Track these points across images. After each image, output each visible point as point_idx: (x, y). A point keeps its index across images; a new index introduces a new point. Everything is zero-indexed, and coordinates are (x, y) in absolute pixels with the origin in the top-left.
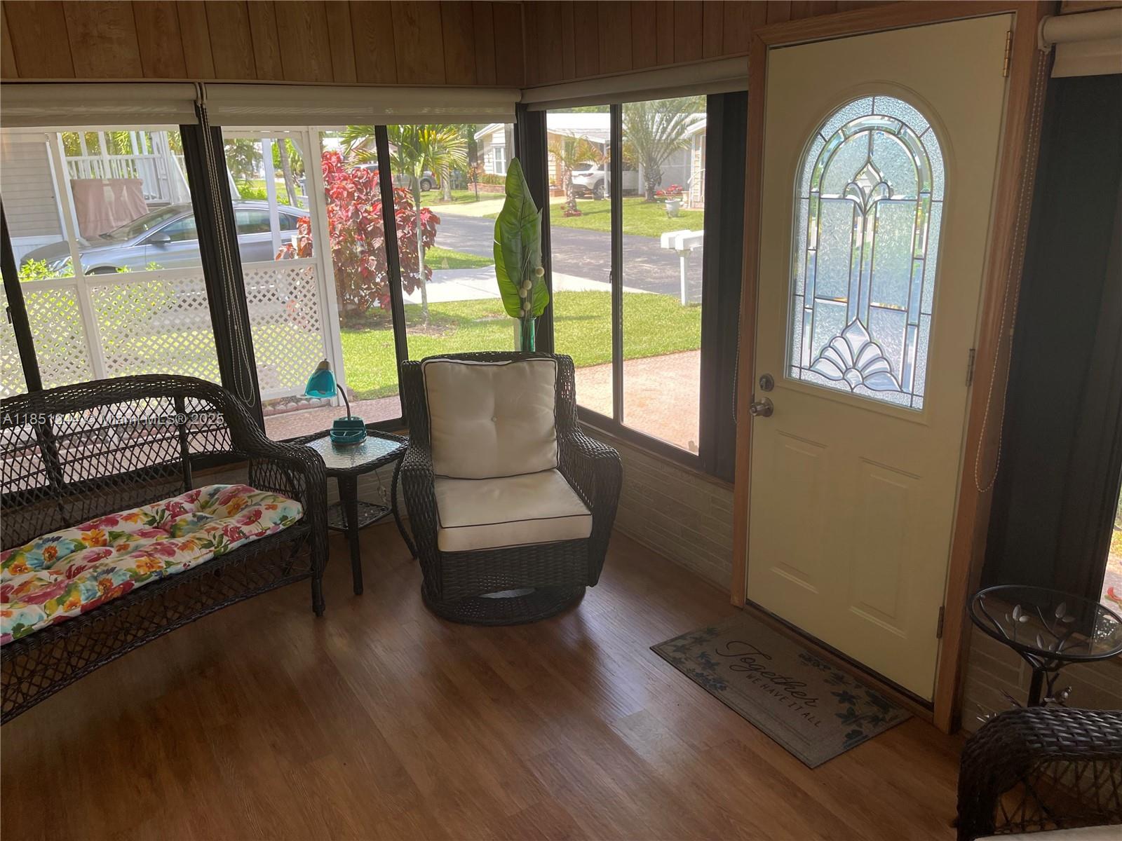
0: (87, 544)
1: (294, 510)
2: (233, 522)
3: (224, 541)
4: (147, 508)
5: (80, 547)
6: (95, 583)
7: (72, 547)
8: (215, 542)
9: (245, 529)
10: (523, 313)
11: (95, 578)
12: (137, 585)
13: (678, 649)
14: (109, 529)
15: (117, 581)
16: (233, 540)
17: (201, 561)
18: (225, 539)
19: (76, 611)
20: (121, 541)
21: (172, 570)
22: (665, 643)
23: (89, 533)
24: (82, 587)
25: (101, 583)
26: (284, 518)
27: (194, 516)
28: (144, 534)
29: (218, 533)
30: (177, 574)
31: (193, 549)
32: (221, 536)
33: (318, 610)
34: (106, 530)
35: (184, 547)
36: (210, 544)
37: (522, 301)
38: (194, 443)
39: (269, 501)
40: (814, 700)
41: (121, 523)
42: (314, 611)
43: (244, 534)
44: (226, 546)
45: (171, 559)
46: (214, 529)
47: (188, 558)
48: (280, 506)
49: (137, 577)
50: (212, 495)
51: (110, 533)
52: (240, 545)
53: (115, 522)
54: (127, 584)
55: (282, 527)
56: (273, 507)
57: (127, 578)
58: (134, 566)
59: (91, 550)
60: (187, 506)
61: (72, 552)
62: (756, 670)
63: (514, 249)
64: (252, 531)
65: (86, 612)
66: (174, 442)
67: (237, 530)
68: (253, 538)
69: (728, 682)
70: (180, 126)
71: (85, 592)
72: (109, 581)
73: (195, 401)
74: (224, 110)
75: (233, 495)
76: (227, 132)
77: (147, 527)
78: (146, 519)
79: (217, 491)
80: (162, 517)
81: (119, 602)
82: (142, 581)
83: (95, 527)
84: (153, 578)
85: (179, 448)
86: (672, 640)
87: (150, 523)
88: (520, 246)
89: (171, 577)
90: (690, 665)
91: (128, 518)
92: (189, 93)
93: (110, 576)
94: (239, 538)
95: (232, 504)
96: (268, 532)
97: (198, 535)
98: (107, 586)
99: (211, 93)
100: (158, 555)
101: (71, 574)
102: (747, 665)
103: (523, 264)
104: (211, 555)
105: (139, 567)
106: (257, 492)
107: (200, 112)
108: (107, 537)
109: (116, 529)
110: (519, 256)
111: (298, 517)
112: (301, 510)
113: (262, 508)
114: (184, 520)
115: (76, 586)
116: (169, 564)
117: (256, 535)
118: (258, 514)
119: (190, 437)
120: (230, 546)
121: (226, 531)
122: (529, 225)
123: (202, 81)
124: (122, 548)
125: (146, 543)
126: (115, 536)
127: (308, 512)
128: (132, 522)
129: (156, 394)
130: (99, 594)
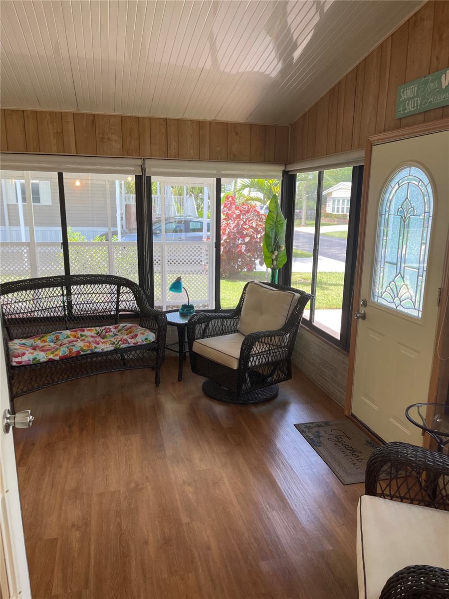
0: (71, 337)
1: (152, 337)
2: (125, 337)
3: (120, 343)
4: (97, 328)
5: (68, 337)
6: (67, 349)
7: (65, 337)
8: (116, 343)
9: (129, 340)
10: (272, 266)
11: (68, 347)
12: (82, 353)
13: (307, 427)
14: (81, 333)
15: (75, 350)
16: (123, 344)
17: (109, 349)
18: (120, 342)
19: (57, 358)
20: (83, 338)
21: (96, 350)
22: (302, 424)
23: (73, 333)
24: (62, 349)
25: (69, 349)
26: (146, 339)
27: (114, 333)
28: (92, 337)
29: (118, 340)
30: (98, 353)
31: (106, 344)
32: (119, 341)
33: (157, 383)
34: (79, 333)
35: (103, 343)
36: (114, 343)
37: (273, 260)
38: (121, 305)
39: (142, 331)
40: (362, 459)
41: (86, 331)
42: (155, 383)
43: (128, 342)
44: (120, 345)
45: (97, 346)
46: (118, 338)
47: (104, 347)
48: (146, 334)
49: (83, 351)
50: (123, 327)
51: (81, 334)
52: (126, 346)
53: (84, 331)
54: (78, 352)
55: (145, 343)
56: (143, 334)
57: (79, 349)
58: (82, 345)
59: (72, 338)
60: (113, 330)
61: (65, 338)
62: (340, 442)
63: (271, 236)
64: (132, 342)
65: (62, 359)
66: (113, 304)
67: (126, 340)
68: (132, 345)
69: (323, 444)
70: (135, 176)
71: (62, 352)
72: (72, 349)
73: (125, 288)
74: (153, 170)
75: (130, 328)
76: (153, 178)
77: (95, 335)
78: (95, 332)
79: (126, 325)
80: (102, 332)
81: (74, 358)
82: (84, 352)
83: (76, 331)
84: (89, 352)
85: (115, 306)
86: (306, 423)
87: (97, 334)
88: (274, 235)
89: (96, 353)
90: (309, 434)
91: (88, 330)
92: (139, 162)
93: (73, 347)
94: (126, 343)
95: (129, 331)
96: (139, 344)
97: (111, 340)
98: (71, 351)
99: (148, 162)
100: (92, 344)
101: (61, 345)
102: (337, 440)
103: (275, 243)
104: (113, 348)
105: (84, 346)
106: (140, 327)
107: (143, 170)
108: (79, 336)
109: (83, 333)
110: (273, 239)
111: (153, 340)
112: (154, 337)
113: (138, 333)
114: (109, 334)
115: (60, 349)
116: (96, 347)
117: (133, 343)
118: (136, 335)
119: (120, 302)
120: (121, 346)
121: (121, 340)
122: (279, 226)
123: (145, 158)
124: (83, 340)
125: (91, 339)
126: (82, 336)
127: (158, 339)
128: (90, 333)
129: (110, 283)
130: (67, 353)
